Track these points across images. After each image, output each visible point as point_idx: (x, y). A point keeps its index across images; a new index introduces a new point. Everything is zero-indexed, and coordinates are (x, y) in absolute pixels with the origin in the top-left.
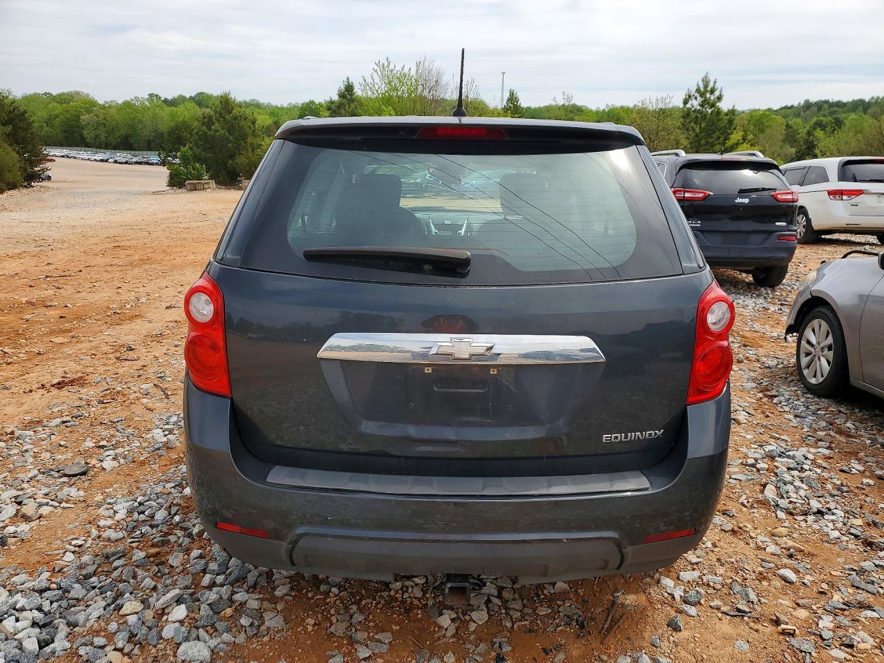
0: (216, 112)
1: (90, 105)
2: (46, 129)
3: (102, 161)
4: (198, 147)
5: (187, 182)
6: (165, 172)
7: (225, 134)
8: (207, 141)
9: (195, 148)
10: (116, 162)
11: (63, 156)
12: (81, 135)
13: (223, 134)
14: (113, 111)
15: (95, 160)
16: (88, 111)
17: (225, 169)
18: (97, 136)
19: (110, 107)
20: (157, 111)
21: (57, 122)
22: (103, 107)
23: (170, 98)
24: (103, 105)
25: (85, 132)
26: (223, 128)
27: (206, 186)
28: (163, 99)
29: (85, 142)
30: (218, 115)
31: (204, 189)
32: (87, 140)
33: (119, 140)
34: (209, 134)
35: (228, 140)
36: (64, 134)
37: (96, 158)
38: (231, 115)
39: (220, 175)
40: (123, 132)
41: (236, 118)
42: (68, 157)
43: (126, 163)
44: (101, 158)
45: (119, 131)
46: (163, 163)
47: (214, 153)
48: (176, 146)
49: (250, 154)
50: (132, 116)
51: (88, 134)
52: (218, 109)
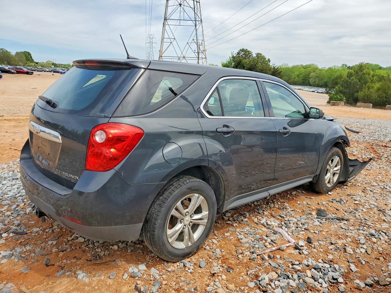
0: (355, 71)
1: (315, 69)
2: (297, 78)
3: (312, 91)
4: (342, 87)
5: (331, 102)
6: (327, 97)
7: (356, 81)
8: (347, 84)
9: (341, 87)
10: (318, 92)
11: (298, 89)
12: (309, 81)
13: (355, 81)
14: (323, 71)
15: (310, 91)
16: (314, 71)
17: (353, 97)
18: (315, 82)
19: (323, 70)
20: (343, 71)
21: (301, 76)
22: (320, 70)
23: (351, 66)
24: (321, 69)
25: (310, 80)
26: (356, 79)
27: (339, 104)
28: (348, 66)
29: (310, 84)
30: (355, 73)
31: (338, 105)
32: (311, 83)
33: (323, 83)
34: (349, 81)
35: (357, 84)
36: (303, 81)
37: (310, 90)
38: (362, 73)
39: (349, 100)
40: (325, 80)
41: (364, 74)
42: (300, 89)
43: (322, 93)
44: (312, 90)
45: (324, 80)
46: (327, 93)
47: (349, 90)
48: (334, 86)
49: (366, 91)
50: (331, 73)
51: (311, 81)
52: (356, 70)
